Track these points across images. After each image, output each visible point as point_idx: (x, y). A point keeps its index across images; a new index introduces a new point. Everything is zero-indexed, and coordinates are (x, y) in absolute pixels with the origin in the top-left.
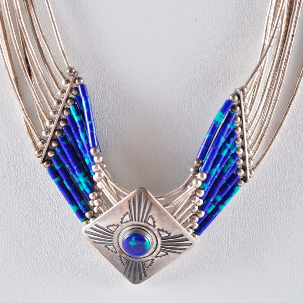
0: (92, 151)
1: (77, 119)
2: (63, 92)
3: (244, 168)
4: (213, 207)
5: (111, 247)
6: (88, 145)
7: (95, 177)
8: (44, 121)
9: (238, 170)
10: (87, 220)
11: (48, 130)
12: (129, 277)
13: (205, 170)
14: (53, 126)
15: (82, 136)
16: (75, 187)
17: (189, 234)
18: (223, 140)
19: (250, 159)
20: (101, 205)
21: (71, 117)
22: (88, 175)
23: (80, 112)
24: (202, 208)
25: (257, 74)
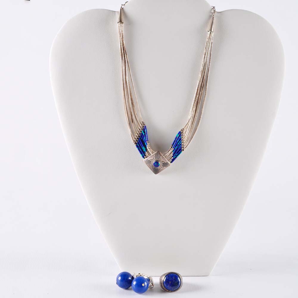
0: (147, 142)
1: (143, 134)
2: (141, 127)
3: (183, 147)
4: (175, 156)
5: (150, 165)
6: (146, 140)
7: (147, 148)
8: (135, 134)
9: (182, 148)
10: (145, 158)
11: (136, 136)
12: (154, 173)
13: (173, 148)
14: (138, 135)
15: (145, 138)
16: (142, 150)
17: (169, 163)
18: (178, 141)
19: (185, 145)
20: (148, 155)
21: (142, 133)
22: (146, 147)
23: (144, 132)
24: (172, 156)
25: (187, 125)
